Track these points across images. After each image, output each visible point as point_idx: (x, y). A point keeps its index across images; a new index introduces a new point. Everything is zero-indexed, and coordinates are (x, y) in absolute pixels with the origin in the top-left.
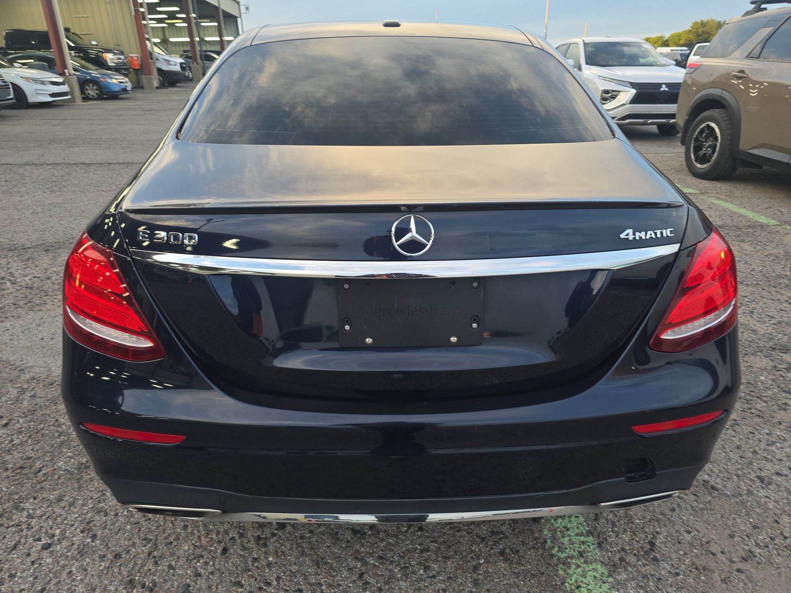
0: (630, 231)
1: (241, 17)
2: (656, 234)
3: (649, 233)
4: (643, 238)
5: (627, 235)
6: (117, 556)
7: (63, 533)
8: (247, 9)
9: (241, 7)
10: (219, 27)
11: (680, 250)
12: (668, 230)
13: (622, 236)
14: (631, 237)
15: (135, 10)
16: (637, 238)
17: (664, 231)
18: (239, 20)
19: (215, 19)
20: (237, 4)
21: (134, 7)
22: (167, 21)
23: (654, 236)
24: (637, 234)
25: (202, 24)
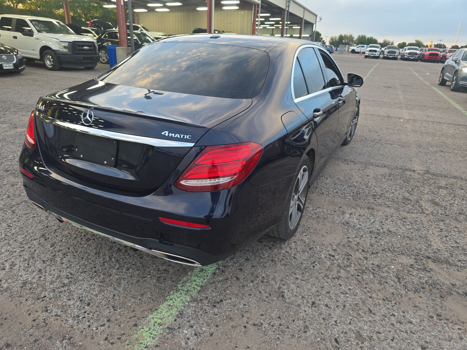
0: (167, 132)
1: (316, 24)
2: (180, 136)
3: (176, 135)
4: (173, 136)
5: (165, 133)
6: (47, 227)
7: (40, 215)
8: (321, 19)
9: (317, 18)
10: (301, 29)
11: (194, 146)
12: (188, 136)
13: (163, 133)
14: (167, 135)
15: (254, 20)
16: (170, 136)
17: (186, 136)
18: (314, 25)
19: (299, 25)
20: (315, 17)
21: (254, 18)
22: (275, 26)
23: (179, 137)
24: (170, 134)
25: (294, 27)
